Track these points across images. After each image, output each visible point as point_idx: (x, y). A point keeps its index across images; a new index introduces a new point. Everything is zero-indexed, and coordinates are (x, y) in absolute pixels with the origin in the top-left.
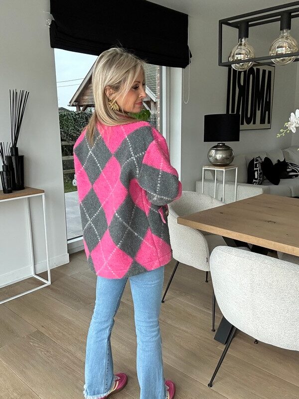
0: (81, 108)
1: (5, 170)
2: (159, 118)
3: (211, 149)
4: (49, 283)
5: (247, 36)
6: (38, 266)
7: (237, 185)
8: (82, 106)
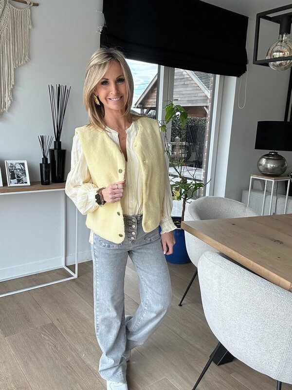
0: (145, 110)
1: (44, 162)
2: (208, 122)
3: (262, 157)
4: (75, 276)
5: (288, 32)
6: (68, 258)
7: (288, 199)
8: (146, 108)
